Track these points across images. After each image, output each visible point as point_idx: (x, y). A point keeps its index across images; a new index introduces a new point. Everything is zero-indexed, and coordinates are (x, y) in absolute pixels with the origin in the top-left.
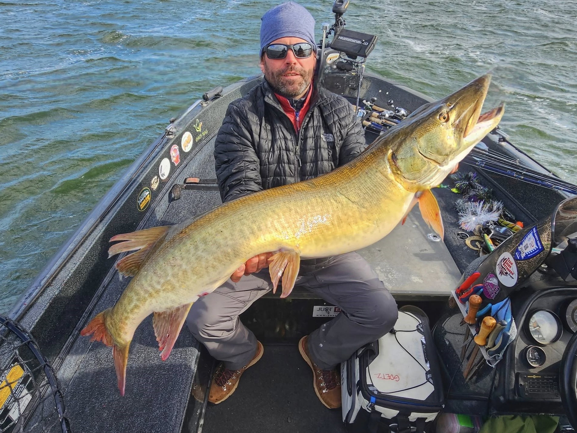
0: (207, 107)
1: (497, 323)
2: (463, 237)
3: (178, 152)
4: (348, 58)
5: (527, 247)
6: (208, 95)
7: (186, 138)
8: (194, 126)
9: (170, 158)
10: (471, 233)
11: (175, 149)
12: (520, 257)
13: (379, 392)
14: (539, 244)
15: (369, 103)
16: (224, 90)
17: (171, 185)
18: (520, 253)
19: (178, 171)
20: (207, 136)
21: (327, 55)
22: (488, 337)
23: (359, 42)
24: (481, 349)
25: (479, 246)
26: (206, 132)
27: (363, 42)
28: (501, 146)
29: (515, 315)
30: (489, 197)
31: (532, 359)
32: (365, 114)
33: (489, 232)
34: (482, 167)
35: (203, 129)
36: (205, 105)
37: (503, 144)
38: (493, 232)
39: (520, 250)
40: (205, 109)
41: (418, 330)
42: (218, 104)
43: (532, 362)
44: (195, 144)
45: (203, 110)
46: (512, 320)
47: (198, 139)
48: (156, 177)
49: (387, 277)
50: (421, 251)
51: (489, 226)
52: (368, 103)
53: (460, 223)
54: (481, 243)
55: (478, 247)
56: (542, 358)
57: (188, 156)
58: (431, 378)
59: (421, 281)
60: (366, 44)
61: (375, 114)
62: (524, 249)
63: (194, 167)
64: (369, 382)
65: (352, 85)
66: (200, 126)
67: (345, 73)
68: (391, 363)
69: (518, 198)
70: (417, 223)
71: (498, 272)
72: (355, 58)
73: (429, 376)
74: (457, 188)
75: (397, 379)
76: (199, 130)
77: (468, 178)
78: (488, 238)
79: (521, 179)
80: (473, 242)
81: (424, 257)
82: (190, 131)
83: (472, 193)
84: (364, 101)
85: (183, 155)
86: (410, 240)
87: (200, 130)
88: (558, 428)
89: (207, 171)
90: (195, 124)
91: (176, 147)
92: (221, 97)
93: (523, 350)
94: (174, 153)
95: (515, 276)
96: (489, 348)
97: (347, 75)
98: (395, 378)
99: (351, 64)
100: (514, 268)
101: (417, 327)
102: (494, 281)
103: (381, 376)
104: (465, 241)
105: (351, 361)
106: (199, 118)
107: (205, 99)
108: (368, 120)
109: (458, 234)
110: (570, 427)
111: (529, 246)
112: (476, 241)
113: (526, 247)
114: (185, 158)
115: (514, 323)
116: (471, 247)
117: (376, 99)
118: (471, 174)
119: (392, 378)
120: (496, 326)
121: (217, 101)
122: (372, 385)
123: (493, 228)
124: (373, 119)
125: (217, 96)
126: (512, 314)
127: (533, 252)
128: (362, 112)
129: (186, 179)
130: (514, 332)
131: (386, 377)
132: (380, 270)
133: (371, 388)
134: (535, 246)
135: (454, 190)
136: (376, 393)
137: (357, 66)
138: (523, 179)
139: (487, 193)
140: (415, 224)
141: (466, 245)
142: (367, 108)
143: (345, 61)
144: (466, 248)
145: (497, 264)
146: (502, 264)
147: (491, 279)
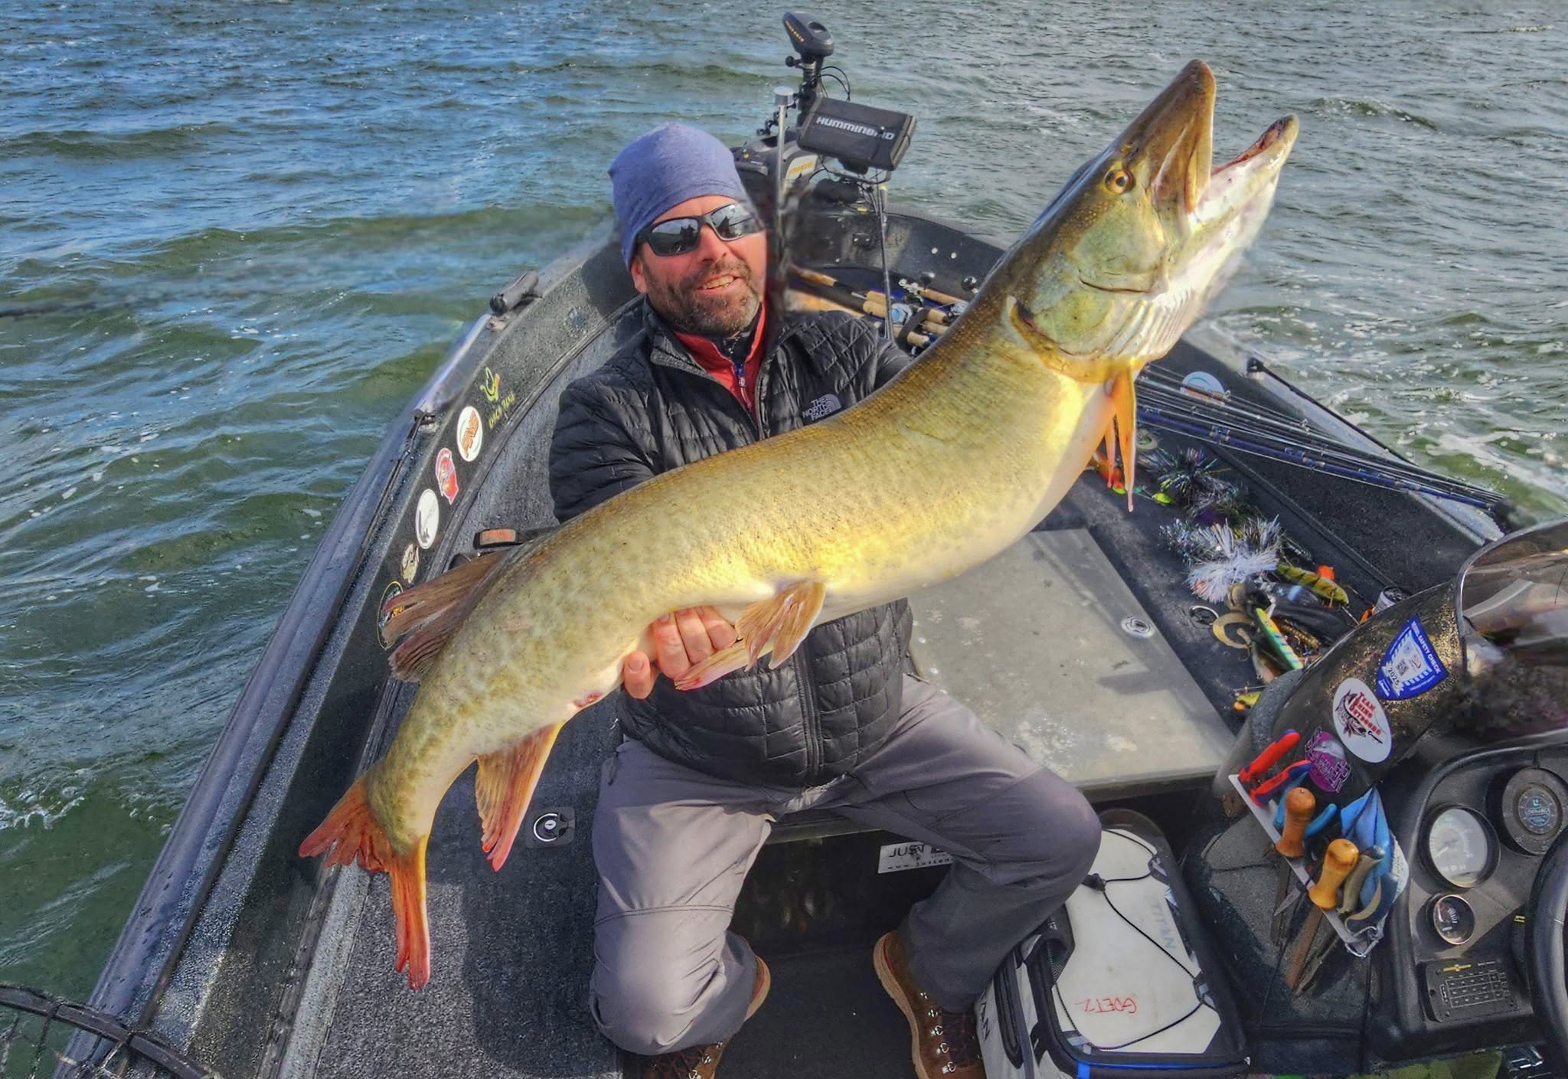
0: (507, 331)
1: (1360, 854)
2: (1206, 619)
3: (453, 467)
4: (843, 171)
5: (1406, 668)
6: (505, 300)
7: (467, 425)
8: (482, 387)
9: (435, 488)
10: (1222, 607)
11: (445, 460)
12: (1392, 692)
13: (1094, 1048)
14: (1433, 662)
15: (915, 285)
16: (543, 280)
17: (446, 559)
18: (1389, 682)
19: (457, 517)
20: (513, 408)
21: (787, 162)
22: (1342, 887)
23: (870, 132)
24: (1328, 917)
25: (1246, 638)
26: (511, 398)
27: (881, 132)
28: (1255, 382)
29: (1396, 827)
30: (1246, 512)
31: (1445, 925)
32: (910, 314)
33: (1264, 603)
34: (1224, 442)
35: (503, 394)
36: (499, 325)
37: (1259, 376)
38: (1272, 600)
39: (1388, 674)
40: (502, 337)
41: (1154, 873)
42: (531, 319)
43: (1445, 933)
44: (489, 436)
45: (498, 342)
46: (1392, 843)
47: (494, 419)
48: (411, 547)
49: (1051, 747)
50: (1118, 666)
51: (1259, 585)
52: (914, 287)
53: (1192, 583)
54: (1251, 631)
55: (1244, 642)
56: (1465, 918)
57: (474, 471)
58: (1208, 993)
59: (1133, 747)
60: (889, 136)
61: (937, 313)
62: (1397, 672)
63: (491, 498)
64: (1065, 1026)
65: (861, 238)
66: (495, 384)
67: (842, 209)
68: (1110, 969)
69: (1309, 509)
70: (1088, 593)
71: (1339, 725)
72: (864, 171)
73: (1203, 989)
74: (1165, 491)
75: (1132, 1009)
76: (493, 395)
77: (1186, 465)
78: (1265, 617)
79: (1318, 467)
80: (1230, 629)
81: (1128, 686)
82: (474, 404)
83: (1204, 502)
84: (903, 283)
85: (465, 469)
86: (1083, 642)
87: (496, 397)
88: (1503, 1069)
89: (530, 505)
90: (483, 381)
91: (446, 454)
92: (538, 300)
93: (1424, 907)
94: (444, 473)
95: (1387, 737)
96: (1347, 914)
97: (846, 212)
98: (1124, 1005)
99: (854, 184)
100: (1379, 718)
101: (1150, 865)
102: (1333, 749)
103: (1093, 1004)
104: (1211, 628)
105: (1006, 976)
106: (490, 364)
107: (498, 309)
108: (919, 330)
109: (1193, 613)
110: (1526, 1062)
111: (1408, 664)
112: (1237, 625)
113: (1403, 669)
114: (469, 480)
115: (1397, 848)
116: (1229, 642)
117: (932, 275)
118: (1192, 454)
119: (1119, 1007)
120: (1359, 860)
121: (528, 310)
122: (1076, 1033)
123: (1269, 588)
124: (931, 326)
125: (526, 300)
126: (1390, 826)
127: (1422, 680)
128: (903, 310)
129: (478, 536)
130: (1401, 870)
131: (1105, 1006)
132: (1030, 731)
133: (1073, 1041)
134: (1425, 667)
135: (1160, 498)
136: (1087, 1050)
137: (870, 190)
138: (1324, 468)
139: (1237, 500)
140: (1084, 598)
141: (1216, 639)
142: (912, 299)
143: (838, 179)
144: (1216, 646)
145: (1335, 706)
146: (1348, 707)
147: (1324, 744)
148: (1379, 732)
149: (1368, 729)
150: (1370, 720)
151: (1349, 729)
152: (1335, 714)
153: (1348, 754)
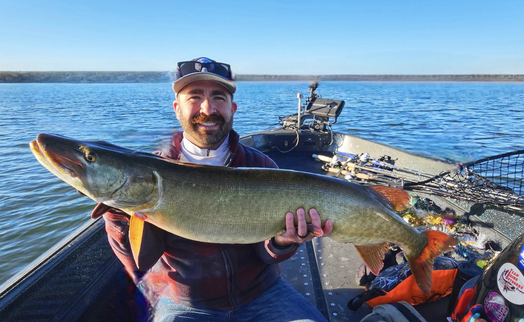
145: (498, 279)
146: (505, 277)
147: (493, 298)
148: (522, 288)
149: (516, 287)
150: (517, 282)
151: (506, 288)
152: (499, 283)
153: (507, 302)
